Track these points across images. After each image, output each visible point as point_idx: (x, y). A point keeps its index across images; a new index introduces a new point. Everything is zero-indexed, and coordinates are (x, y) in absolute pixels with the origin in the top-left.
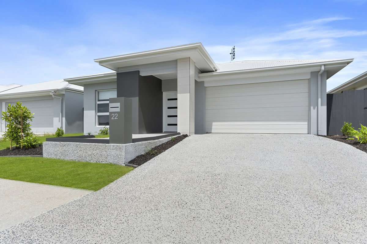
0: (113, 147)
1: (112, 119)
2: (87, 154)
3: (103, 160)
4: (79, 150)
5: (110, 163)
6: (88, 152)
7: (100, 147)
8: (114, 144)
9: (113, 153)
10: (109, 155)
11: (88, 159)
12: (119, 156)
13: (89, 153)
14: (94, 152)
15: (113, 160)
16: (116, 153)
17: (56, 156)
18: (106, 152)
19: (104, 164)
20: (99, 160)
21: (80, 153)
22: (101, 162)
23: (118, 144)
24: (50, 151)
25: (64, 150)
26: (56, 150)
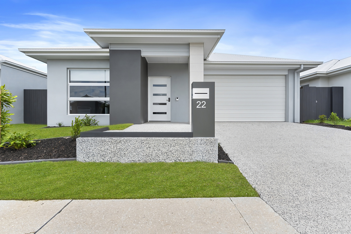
0: (201, 141)
1: (197, 107)
2: (160, 151)
3: (186, 158)
4: (146, 148)
5: (198, 161)
6: (162, 149)
7: (181, 142)
8: (202, 138)
9: (201, 149)
10: (195, 151)
11: (161, 159)
12: (211, 152)
13: (164, 150)
14: (171, 149)
15: (201, 157)
16: (206, 148)
17: (103, 157)
18: (190, 148)
19: (187, 163)
20: (179, 158)
21: (148, 151)
22: (183, 161)
23: (209, 138)
24: (91, 151)
25: (118, 148)
26: (103, 149)
